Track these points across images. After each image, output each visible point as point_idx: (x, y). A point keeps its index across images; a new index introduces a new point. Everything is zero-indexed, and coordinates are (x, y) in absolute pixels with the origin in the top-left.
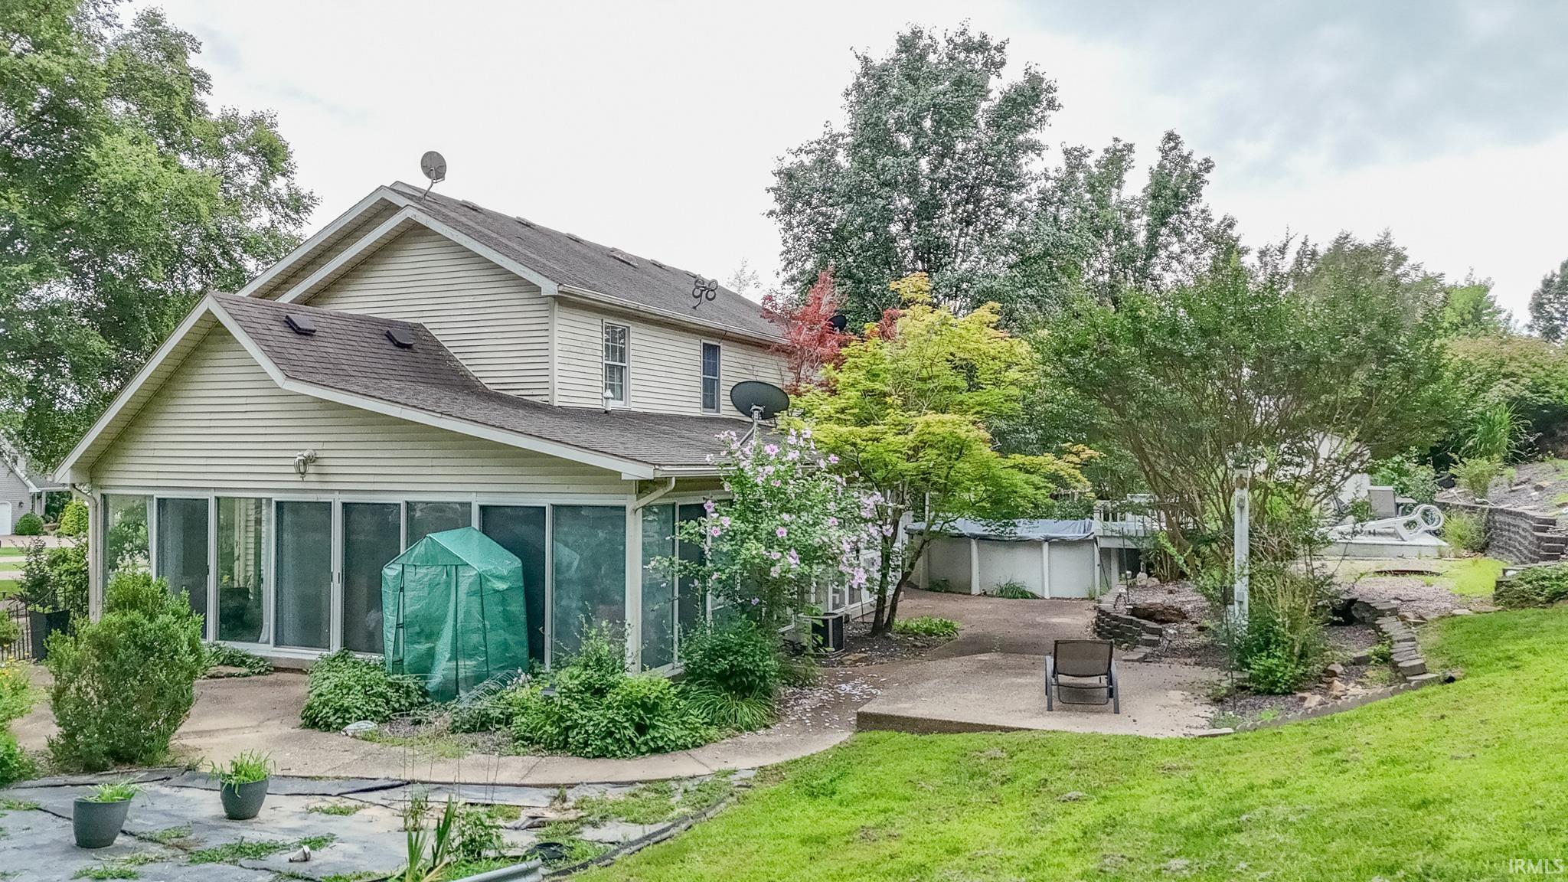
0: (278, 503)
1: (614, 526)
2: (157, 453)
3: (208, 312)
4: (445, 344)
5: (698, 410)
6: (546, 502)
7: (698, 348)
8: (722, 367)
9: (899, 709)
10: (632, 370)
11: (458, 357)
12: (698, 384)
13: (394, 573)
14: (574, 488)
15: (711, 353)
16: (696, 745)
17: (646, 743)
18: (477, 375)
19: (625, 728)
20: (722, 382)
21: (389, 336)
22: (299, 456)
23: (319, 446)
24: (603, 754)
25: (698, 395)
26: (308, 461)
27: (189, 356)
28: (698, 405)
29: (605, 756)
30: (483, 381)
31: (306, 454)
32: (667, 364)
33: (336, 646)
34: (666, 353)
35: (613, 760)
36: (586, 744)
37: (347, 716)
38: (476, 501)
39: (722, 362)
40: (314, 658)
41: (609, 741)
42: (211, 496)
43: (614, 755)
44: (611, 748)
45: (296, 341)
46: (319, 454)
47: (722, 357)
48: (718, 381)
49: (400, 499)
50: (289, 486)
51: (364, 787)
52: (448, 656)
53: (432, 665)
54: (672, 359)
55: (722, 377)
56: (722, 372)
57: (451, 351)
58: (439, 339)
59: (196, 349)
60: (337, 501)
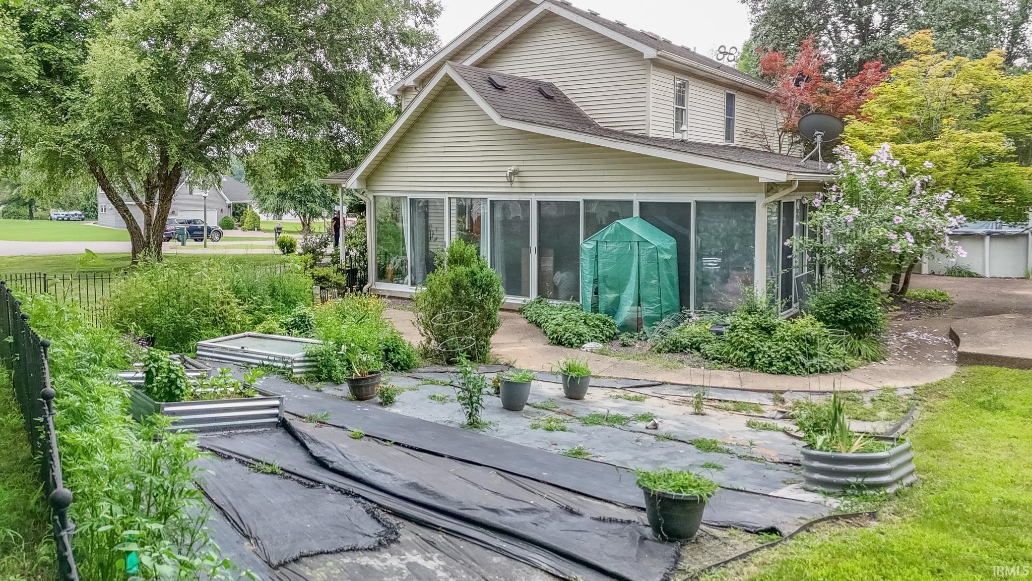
0: (491, 201)
1: (746, 216)
2: (409, 169)
3: (446, 75)
4: (569, 97)
5: (722, 141)
6: (691, 199)
7: (723, 96)
8: (736, 110)
9: (993, 351)
10: (690, 112)
11: (578, 105)
12: (723, 122)
13: (591, 247)
14: (713, 189)
15: (730, 99)
16: (845, 369)
17: (812, 366)
18: (591, 116)
19: (798, 355)
20: (736, 121)
21: (541, 91)
22: (509, 170)
23: (521, 163)
24: (784, 371)
25: (722, 130)
26: (515, 173)
27: (430, 105)
28: (722, 137)
29: (785, 373)
30: (597, 121)
31: (513, 168)
32: (707, 108)
33: (534, 295)
34: (706, 99)
35: (792, 377)
36: (771, 364)
37: (583, 339)
38: (637, 200)
39: (736, 107)
40: (520, 302)
41: (788, 363)
42: (446, 197)
43: (792, 373)
44: (790, 368)
45: (498, 94)
46: (521, 169)
47: (736, 103)
48: (733, 120)
49: (580, 198)
50: (501, 191)
51: (636, 385)
52: (631, 302)
53: (617, 308)
54: (711, 104)
55: (736, 117)
56: (736, 114)
57: (574, 101)
58: (565, 93)
59: (434, 101)
60: (534, 200)
